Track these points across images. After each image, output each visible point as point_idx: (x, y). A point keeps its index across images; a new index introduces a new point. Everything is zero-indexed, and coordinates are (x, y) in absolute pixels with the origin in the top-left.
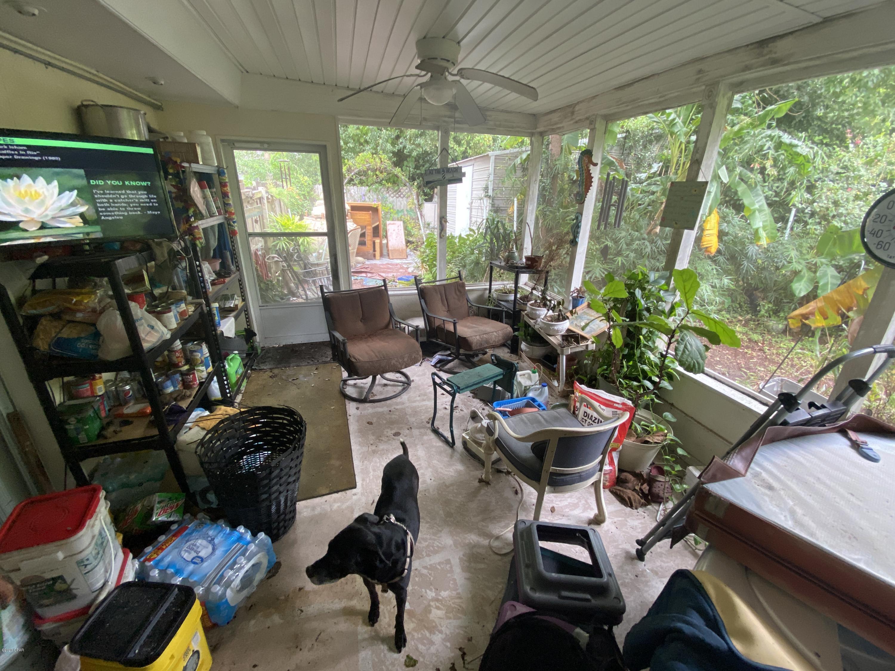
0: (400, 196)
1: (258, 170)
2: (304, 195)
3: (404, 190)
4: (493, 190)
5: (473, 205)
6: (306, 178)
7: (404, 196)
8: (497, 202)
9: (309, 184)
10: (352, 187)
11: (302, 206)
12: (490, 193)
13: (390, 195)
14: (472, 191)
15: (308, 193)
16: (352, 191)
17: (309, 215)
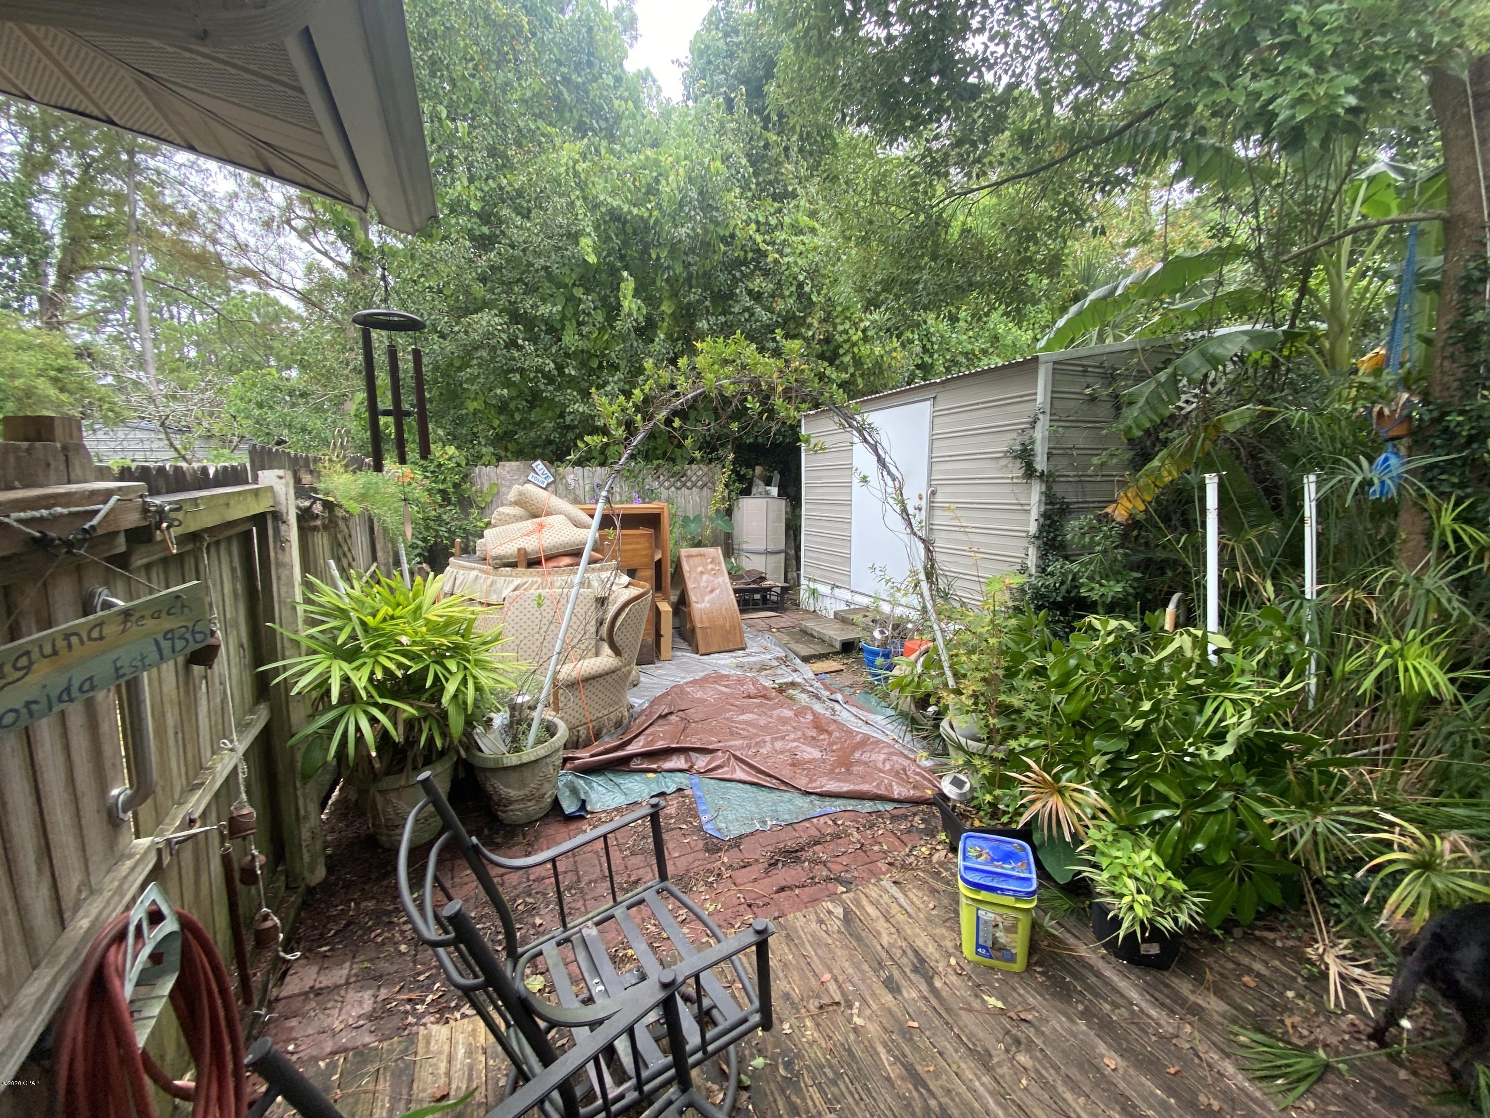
0: (684, 485)
1: (318, 434)
2: (443, 492)
3: (697, 471)
4: (1050, 455)
5: (938, 498)
6: (451, 450)
7: (694, 485)
8: (1058, 490)
9: (459, 465)
10: (569, 469)
11: (438, 519)
12: (1041, 464)
13: (661, 485)
14: (931, 464)
15: (456, 486)
16: (570, 478)
17: (467, 550)
